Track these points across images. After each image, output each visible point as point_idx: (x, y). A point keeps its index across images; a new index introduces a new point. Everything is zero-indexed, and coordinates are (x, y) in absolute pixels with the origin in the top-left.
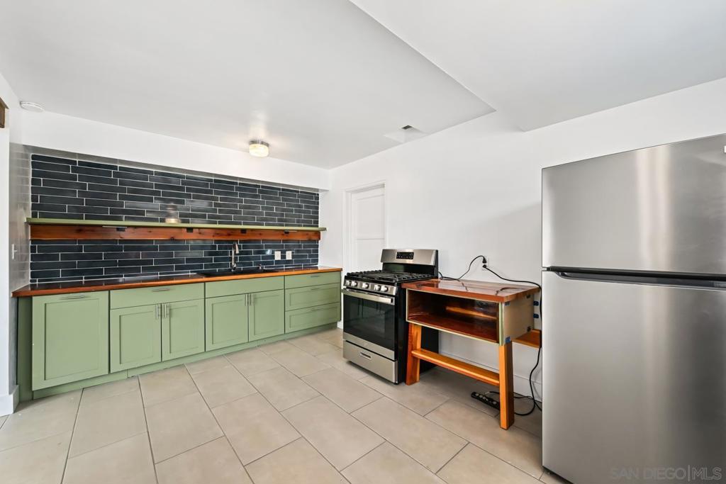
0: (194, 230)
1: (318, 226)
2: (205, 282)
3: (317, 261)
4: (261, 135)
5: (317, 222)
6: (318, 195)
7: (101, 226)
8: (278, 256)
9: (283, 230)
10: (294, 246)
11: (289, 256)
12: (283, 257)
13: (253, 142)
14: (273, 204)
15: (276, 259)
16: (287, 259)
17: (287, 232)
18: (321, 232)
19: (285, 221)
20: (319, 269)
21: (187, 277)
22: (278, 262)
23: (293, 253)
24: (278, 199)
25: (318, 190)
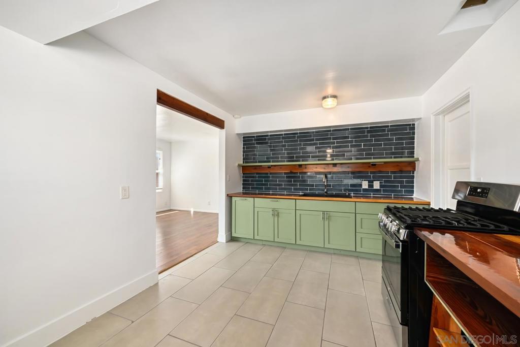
0: (303, 166)
1: (413, 157)
2: (296, 199)
3: (413, 192)
4: (330, 91)
5: (413, 153)
6: (414, 125)
7: (261, 166)
8: (365, 185)
9: (369, 163)
10: (383, 177)
11: (376, 185)
12: (371, 186)
13: (324, 98)
14: (362, 141)
15: (363, 187)
16: (375, 188)
17: (374, 165)
18: (416, 162)
19: (372, 154)
20: (415, 200)
21: (283, 195)
22: (365, 190)
23: (380, 183)
24: (367, 136)
25: (413, 120)
